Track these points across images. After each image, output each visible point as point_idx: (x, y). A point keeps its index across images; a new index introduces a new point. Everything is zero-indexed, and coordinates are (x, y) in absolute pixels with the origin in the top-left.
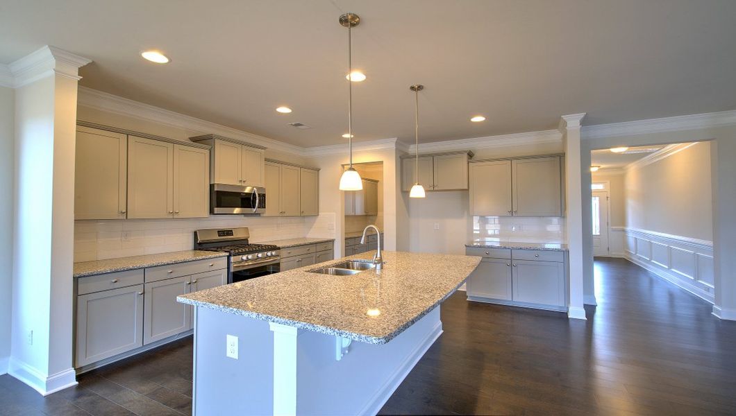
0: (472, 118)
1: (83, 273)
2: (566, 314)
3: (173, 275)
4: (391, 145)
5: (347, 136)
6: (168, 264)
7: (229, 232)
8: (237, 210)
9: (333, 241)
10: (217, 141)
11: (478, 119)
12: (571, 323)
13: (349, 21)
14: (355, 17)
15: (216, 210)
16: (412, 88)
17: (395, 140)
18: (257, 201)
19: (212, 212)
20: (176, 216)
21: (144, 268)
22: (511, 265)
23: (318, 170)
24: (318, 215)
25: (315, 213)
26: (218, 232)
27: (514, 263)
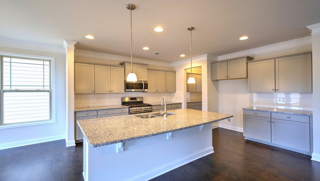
0: (240, 38)
1: (77, 110)
2: (311, 157)
3: (107, 113)
4: (205, 58)
5: (183, 56)
6: (105, 109)
7: (135, 99)
8: (133, 90)
9: (181, 104)
10: (126, 64)
11: (244, 38)
12: (313, 163)
13: (132, 8)
14: (133, 5)
15: (127, 90)
16: (189, 29)
17: (206, 55)
18: (143, 86)
19: (125, 91)
20: (112, 92)
21: (97, 110)
22: (271, 122)
23: (175, 72)
24: (176, 92)
25: (174, 91)
26: (130, 98)
27: (273, 120)
